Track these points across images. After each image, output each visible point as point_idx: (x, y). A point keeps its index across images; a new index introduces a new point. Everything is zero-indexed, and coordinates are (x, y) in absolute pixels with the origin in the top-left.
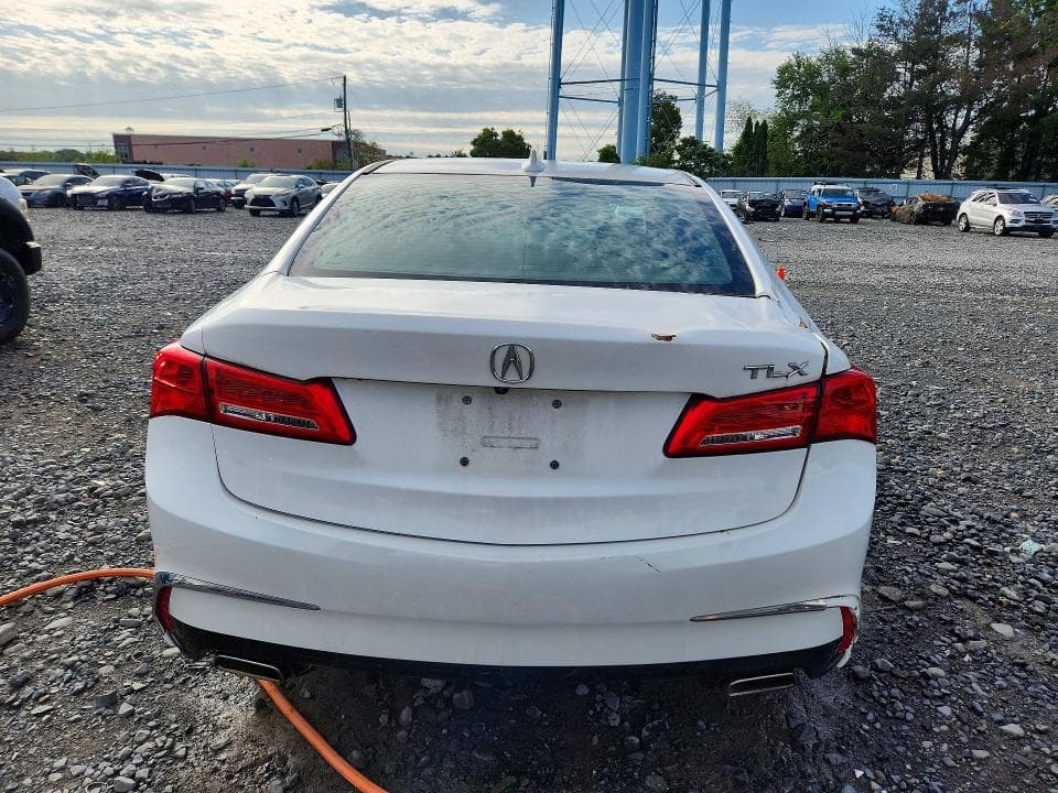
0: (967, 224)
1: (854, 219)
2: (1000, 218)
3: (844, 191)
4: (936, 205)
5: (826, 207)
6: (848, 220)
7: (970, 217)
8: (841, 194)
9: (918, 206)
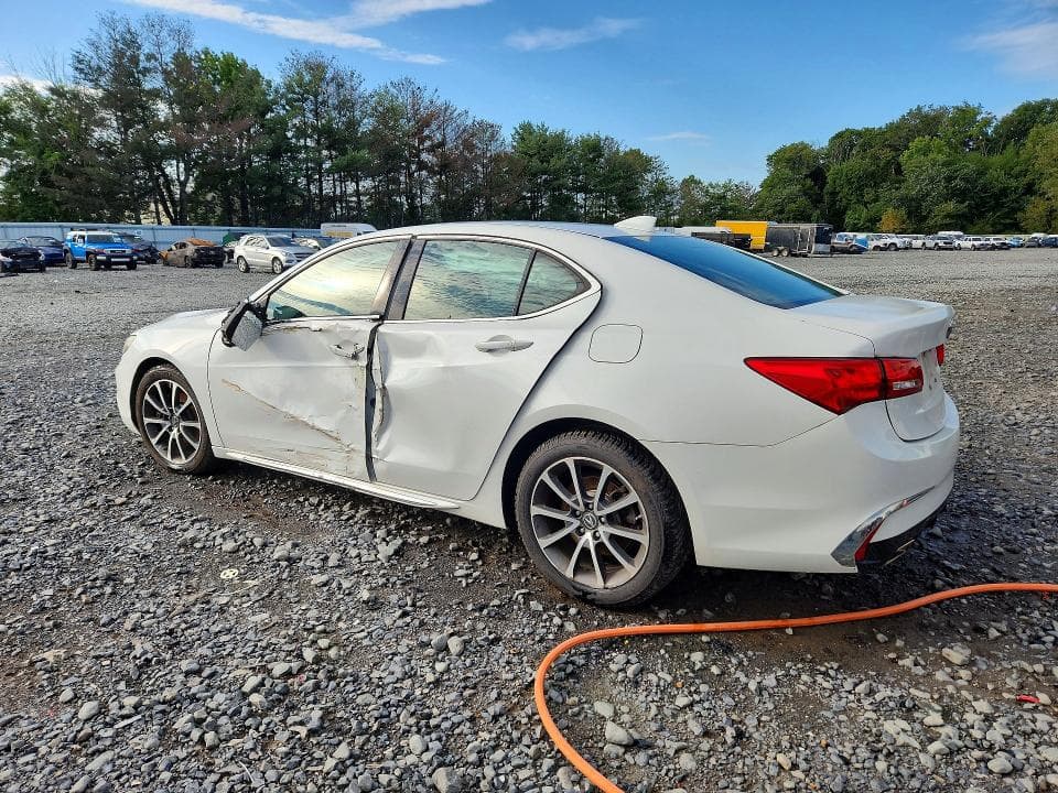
0: (247, 265)
1: (132, 266)
2: (276, 259)
3: (108, 238)
4: (207, 249)
5: (96, 254)
6: (125, 267)
7: (248, 259)
8: (107, 240)
9: (190, 251)
